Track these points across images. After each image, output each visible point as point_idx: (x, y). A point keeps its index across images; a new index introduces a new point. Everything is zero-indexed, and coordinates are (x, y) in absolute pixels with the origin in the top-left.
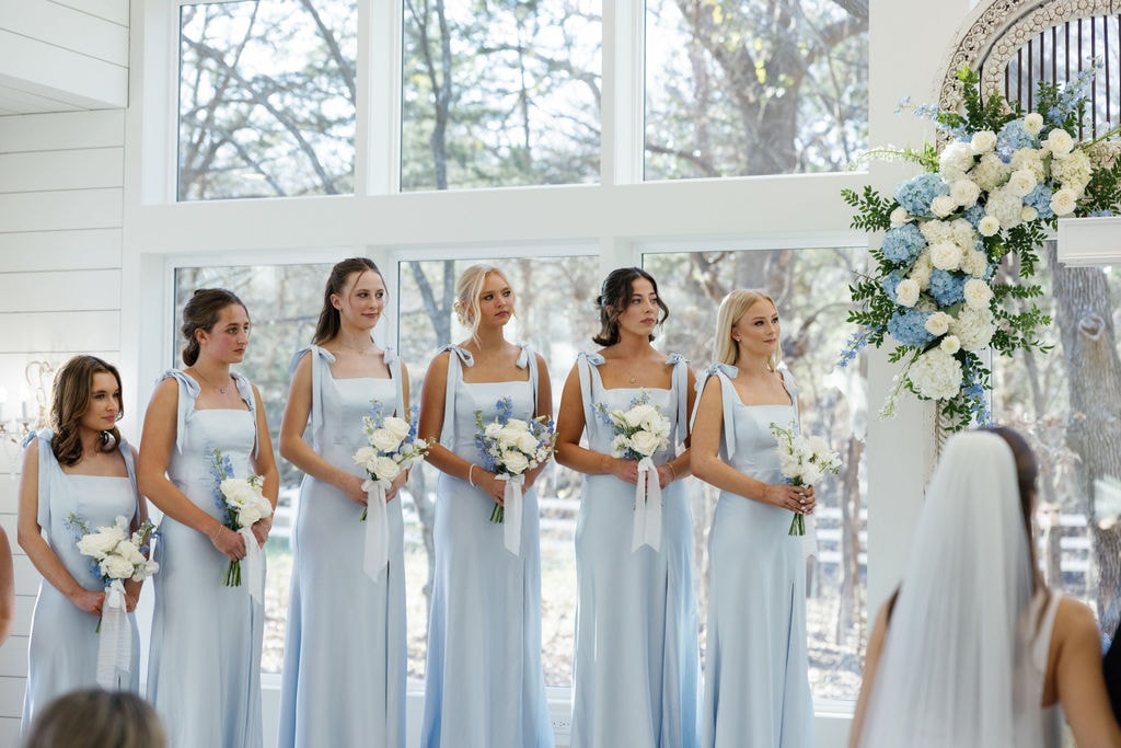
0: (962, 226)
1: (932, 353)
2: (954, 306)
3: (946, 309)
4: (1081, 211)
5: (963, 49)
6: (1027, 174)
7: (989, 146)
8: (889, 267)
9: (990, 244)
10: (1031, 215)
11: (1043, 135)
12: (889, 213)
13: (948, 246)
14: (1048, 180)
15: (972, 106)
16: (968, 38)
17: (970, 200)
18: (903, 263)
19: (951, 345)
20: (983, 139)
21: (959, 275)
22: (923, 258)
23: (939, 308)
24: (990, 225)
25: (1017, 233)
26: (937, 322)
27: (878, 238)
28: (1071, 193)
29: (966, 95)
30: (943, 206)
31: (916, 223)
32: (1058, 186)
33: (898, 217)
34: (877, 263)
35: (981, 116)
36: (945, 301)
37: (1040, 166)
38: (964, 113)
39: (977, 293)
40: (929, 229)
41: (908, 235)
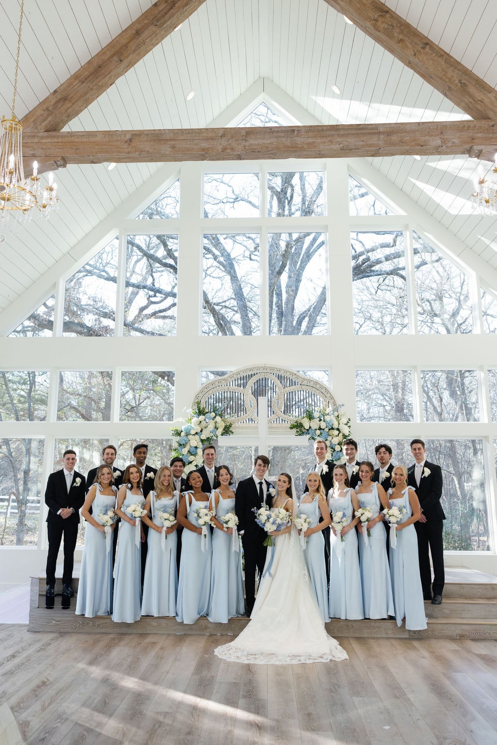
0: (197, 437)
1: (190, 465)
2: (195, 455)
3: (193, 455)
4: (222, 435)
5: (197, 397)
6: (211, 426)
7: (203, 419)
8: (180, 445)
9: (202, 441)
10: (212, 435)
11: (215, 417)
12: (181, 433)
13: (194, 441)
14: (216, 427)
15: (199, 409)
16: (198, 394)
17: (199, 431)
18: (184, 445)
19: (194, 463)
20: (202, 418)
21: (196, 447)
22: (188, 443)
23: (191, 455)
24: (204, 437)
25: (208, 438)
26: (191, 458)
27: (178, 438)
28: (220, 430)
29: (198, 407)
30: (193, 432)
31: (187, 435)
32: (217, 428)
33: (183, 434)
34: (177, 444)
35: (201, 412)
36: (193, 453)
37: (214, 424)
38: (197, 411)
39: (200, 451)
40: (190, 437)
41: (185, 438)
